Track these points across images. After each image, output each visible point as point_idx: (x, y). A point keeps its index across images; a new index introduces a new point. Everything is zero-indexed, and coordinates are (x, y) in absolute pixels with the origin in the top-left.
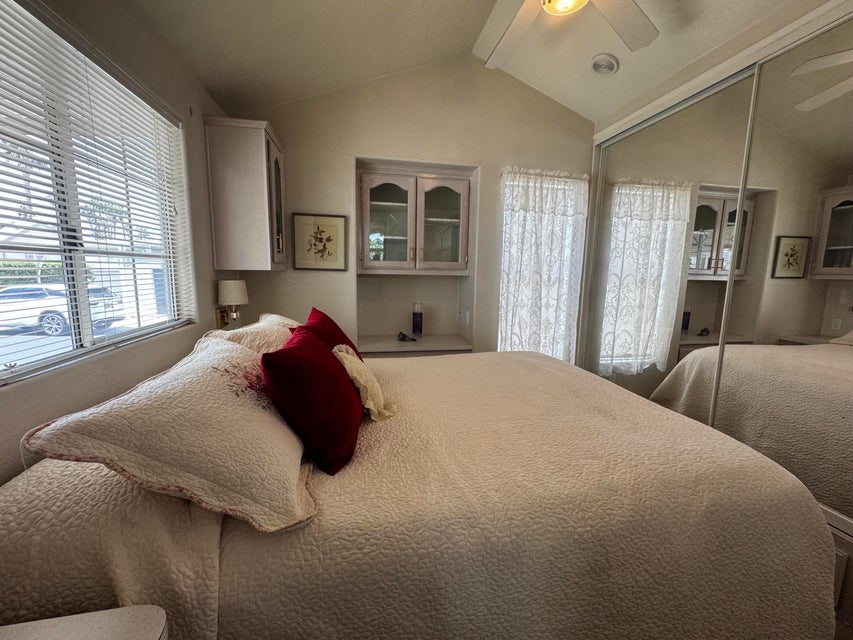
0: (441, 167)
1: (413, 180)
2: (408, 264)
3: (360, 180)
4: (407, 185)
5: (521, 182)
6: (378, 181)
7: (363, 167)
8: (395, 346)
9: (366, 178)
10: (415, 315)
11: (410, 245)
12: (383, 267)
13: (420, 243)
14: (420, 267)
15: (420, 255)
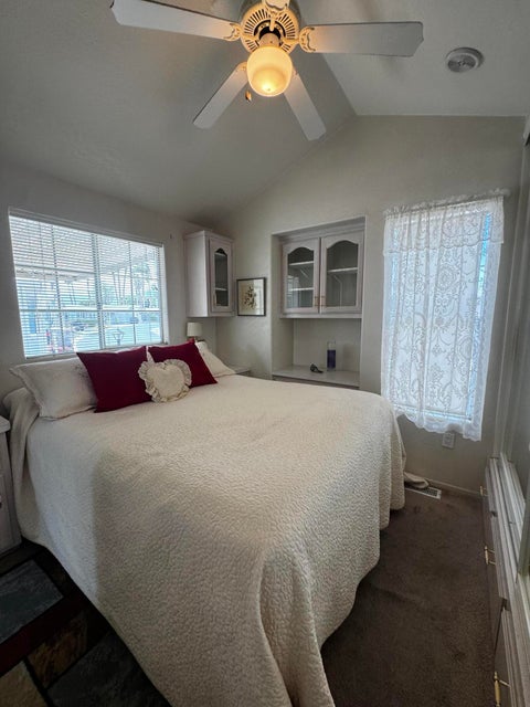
0: (344, 223)
1: (317, 241)
2: (314, 309)
3: (281, 250)
4: (312, 246)
6: (292, 247)
7: (281, 239)
8: (307, 375)
9: (285, 247)
10: (329, 352)
11: (315, 294)
12: (295, 312)
13: (323, 292)
14: (323, 312)
15: (322, 301)
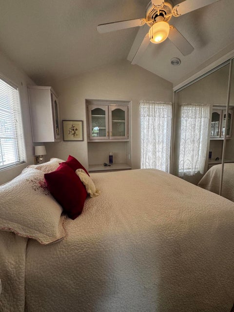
0: (117, 101)
1: (107, 107)
2: (106, 137)
3: (87, 107)
4: (105, 108)
5: (147, 106)
6: (94, 107)
7: (88, 102)
8: (103, 168)
9: (90, 107)
10: (110, 156)
11: (107, 130)
12: (97, 139)
13: (111, 130)
14: (111, 139)
15: (111, 134)
